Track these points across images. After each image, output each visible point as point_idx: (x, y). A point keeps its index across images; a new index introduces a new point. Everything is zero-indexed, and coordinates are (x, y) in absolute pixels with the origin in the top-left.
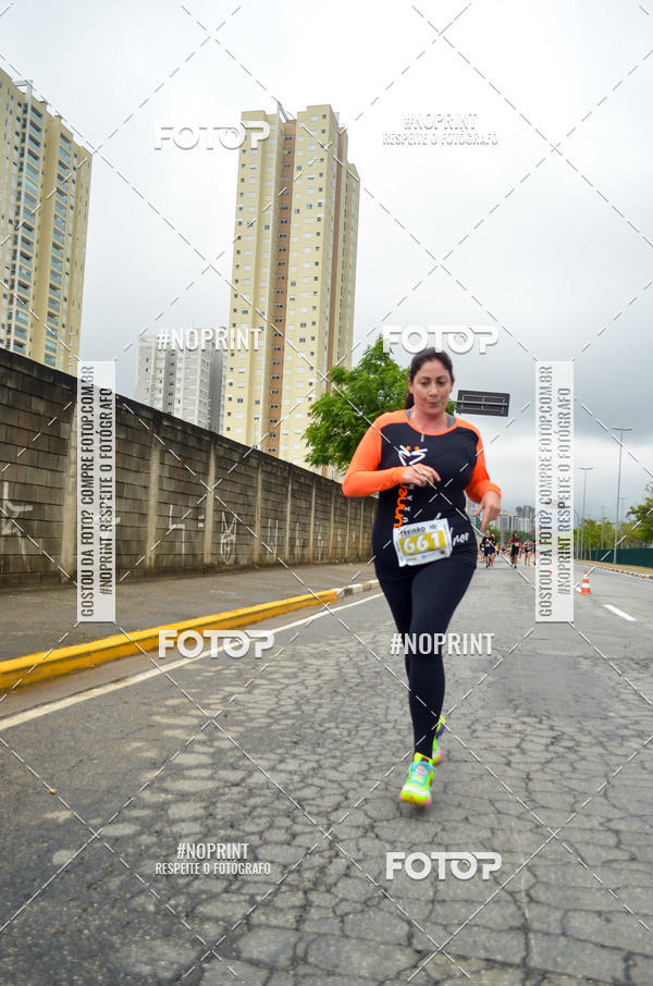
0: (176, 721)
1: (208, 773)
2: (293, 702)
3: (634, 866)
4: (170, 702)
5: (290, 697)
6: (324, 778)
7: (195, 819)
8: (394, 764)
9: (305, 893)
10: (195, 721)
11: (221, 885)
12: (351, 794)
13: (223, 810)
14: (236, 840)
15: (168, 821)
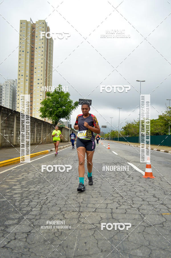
0: (12, 181)
1: (21, 189)
2: (38, 175)
3: (101, 197)
4: (9, 177)
5: (37, 174)
6: (45, 188)
7: (19, 197)
8: (60, 185)
9: (42, 205)
10: (16, 180)
11: (25, 206)
12: (50, 191)
13: (24, 195)
14: (28, 199)
15: (13, 197)
